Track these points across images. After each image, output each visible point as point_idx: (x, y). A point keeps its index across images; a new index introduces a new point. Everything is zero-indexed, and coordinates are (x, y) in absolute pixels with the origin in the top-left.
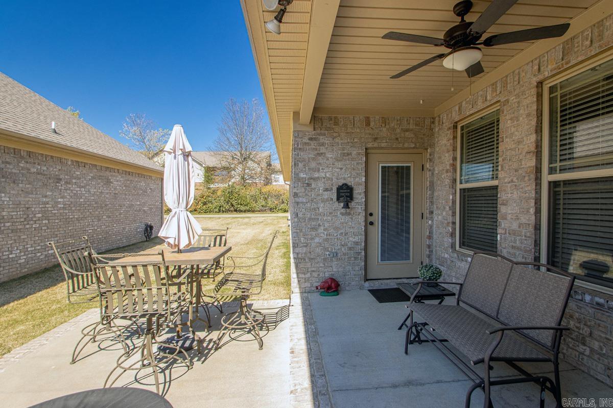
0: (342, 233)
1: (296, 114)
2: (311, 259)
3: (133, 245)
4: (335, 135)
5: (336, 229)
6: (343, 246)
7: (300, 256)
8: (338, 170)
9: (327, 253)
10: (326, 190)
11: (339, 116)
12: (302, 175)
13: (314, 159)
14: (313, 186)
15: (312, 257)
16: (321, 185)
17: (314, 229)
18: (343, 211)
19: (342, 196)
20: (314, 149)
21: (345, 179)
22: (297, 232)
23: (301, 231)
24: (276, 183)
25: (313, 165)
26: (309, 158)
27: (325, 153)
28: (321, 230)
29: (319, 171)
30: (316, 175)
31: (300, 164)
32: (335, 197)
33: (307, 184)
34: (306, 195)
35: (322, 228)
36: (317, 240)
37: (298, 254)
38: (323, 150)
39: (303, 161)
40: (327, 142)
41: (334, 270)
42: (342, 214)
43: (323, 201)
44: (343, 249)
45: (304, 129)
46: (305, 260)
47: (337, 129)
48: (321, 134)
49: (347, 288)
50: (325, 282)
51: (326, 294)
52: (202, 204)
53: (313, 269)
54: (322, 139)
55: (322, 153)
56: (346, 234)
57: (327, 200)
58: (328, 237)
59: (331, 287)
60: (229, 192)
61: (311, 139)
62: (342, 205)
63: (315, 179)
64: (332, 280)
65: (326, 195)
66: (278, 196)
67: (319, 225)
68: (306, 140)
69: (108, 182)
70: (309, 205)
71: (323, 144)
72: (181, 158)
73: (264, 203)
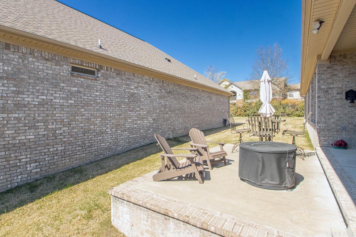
0: (349, 117)
1: (319, 57)
2: (328, 130)
3: (219, 128)
4: (344, 64)
5: (345, 115)
6: (350, 124)
7: (321, 128)
8: (346, 83)
9: (339, 127)
10: (339, 94)
11: (347, 53)
12: (322, 87)
13: (330, 78)
14: (330, 92)
15: (329, 129)
16: (335, 92)
17: (330, 114)
18: (350, 104)
19: (349, 97)
20: (330, 72)
21: (351, 87)
22: (319, 116)
23: (322, 115)
24: (291, 98)
25: (330, 81)
26: (327, 78)
27: (337, 74)
28: (335, 115)
29: (333, 84)
30: (332, 86)
31: (321, 81)
32: (344, 97)
33: (326, 91)
34: (325, 97)
35: (336, 114)
36: (332, 120)
37: (320, 127)
38: (336, 72)
39: (323, 79)
40: (338, 68)
41: (344, 136)
42: (349, 106)
43: (336, 100)
44: (350, 126)
45: (324, 63)
46: (324, 130)
47: (345, 60)
48: (335, 64)
49: (353, 147)
50: (338, 142)
51: (338, 148)
52: (244, 111)
53: (330, 135)
54: (335, 67)
55: (335, 75)
56: (352, 117)
57: (339, 99)
58: (340, 119)
59: (342, 145)
60: (259, 104)
61: (328, 68)
62: (349, 101)
63: (331, 88)
64: (342, 141)
65: (338, 96)
66: (293, 106)
67: (334, 112)
68: (325, 69)
69: (211, 99)
70: (327, 102)
71: (336, 70)
72: (267, 83)
73: (283, 111)
